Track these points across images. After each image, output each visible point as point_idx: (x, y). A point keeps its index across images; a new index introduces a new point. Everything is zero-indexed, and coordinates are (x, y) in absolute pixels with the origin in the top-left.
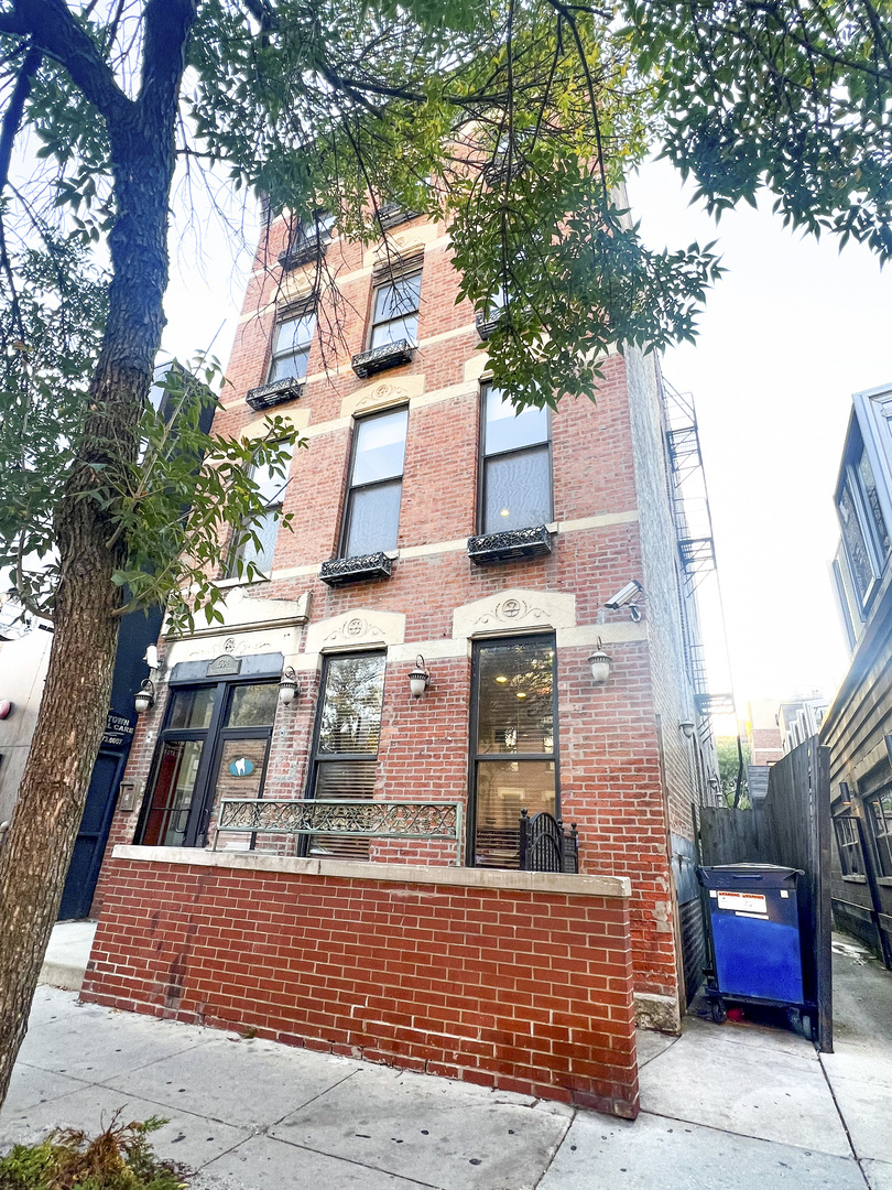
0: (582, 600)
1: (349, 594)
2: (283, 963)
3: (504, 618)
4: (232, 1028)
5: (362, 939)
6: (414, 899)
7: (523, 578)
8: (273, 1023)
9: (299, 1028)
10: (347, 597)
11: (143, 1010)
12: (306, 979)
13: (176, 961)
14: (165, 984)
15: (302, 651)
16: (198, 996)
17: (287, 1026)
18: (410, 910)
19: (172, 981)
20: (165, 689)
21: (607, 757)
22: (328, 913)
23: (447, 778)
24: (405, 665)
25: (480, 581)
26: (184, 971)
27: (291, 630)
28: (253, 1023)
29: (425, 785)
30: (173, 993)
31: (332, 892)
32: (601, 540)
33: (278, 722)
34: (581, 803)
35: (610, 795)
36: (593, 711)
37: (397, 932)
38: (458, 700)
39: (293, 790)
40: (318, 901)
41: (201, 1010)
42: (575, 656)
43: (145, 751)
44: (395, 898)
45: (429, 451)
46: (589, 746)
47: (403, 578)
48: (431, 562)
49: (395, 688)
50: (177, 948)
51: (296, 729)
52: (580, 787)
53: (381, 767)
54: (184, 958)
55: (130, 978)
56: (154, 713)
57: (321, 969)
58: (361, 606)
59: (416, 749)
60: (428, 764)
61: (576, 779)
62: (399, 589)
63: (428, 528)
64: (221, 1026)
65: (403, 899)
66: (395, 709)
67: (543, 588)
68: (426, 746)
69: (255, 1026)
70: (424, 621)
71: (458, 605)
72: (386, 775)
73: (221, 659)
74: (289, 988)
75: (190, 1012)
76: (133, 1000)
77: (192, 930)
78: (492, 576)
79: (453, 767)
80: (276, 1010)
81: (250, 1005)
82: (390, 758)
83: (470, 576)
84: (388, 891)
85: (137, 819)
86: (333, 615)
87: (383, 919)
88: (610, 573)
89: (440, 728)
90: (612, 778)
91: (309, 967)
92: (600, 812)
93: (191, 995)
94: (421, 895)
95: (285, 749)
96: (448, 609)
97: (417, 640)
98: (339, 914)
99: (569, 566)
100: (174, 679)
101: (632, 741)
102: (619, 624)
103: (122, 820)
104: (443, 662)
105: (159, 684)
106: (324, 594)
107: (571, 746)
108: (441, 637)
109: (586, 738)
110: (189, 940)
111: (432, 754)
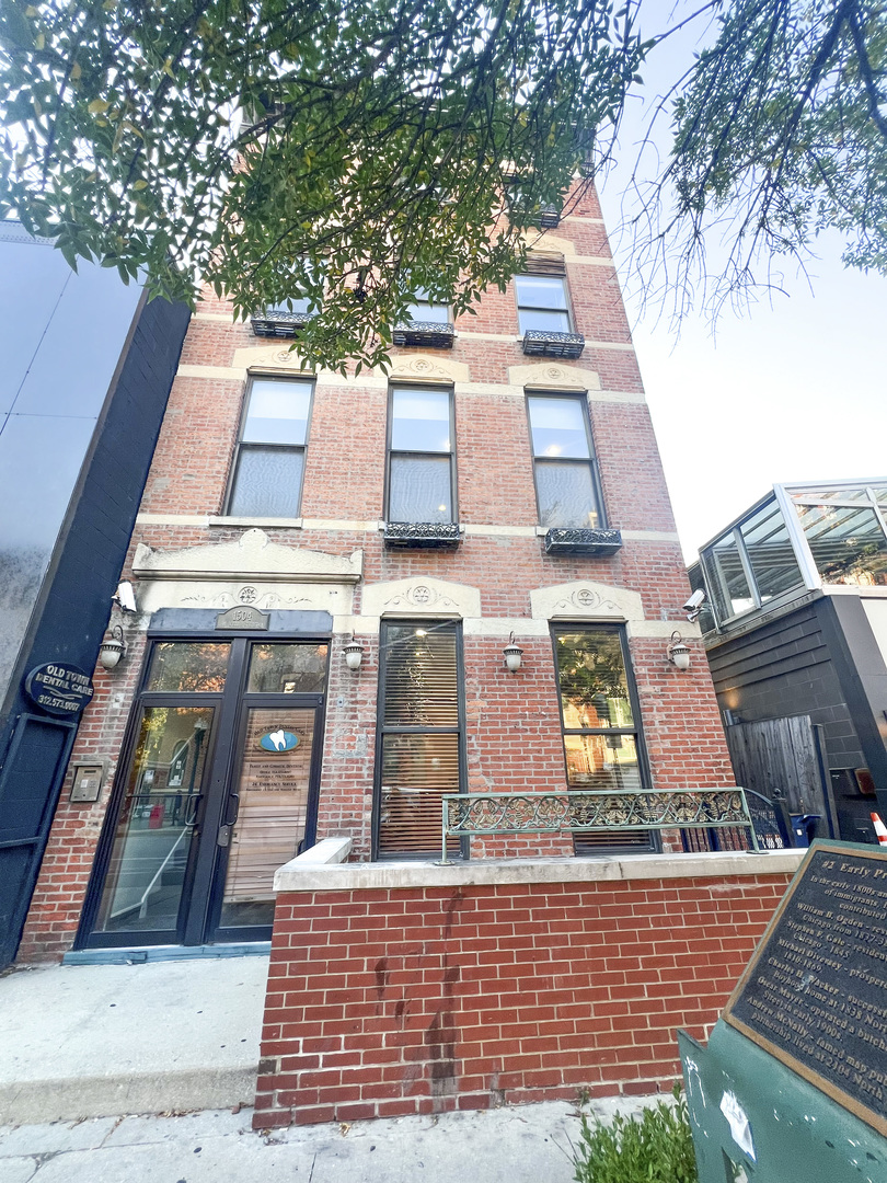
0: (646, 599)
1: (410, 559)
2: (602, 994)
3: (581, 606)
4: (552, 1096)
5: (693, 946)
6: (737, 893)
7: (593, 573)
8: (608, 1074)
9: (647, 1071)
10: (408, 561)
11: (391, 1112)
12: (637, 1007)
13: (435, 1024)
14: (423, 1063)
15: (357, 612)
16: (486, 1066)
17: (631, 1072)
18: (736, 905)
19: (435, 1053)
20: (141, 639)
21: (686, 732)
22: (644, 923)
23: (547, 751)
24: (486, 639)
25: (552, 568)
26: (453, 1036)
27: (339, 588)
28: (583, 1080)
29: (524, 759)
30: (442, 1073)
31: (641, 897)
32: (654, 551)
33: (333, 689)
34: (672, 772)
35: (694, 764)
36: (670, 693)
37: (730, 931)
38: (546, 677)
39: (364, 768)
40: (627, 911)
41: (496, 1084)
42: (648, 645)
43: (112, 719)
44: (716, 894)
45: (482, 438)
46: (671, 723)
47: (472, 553)
48: (500, 543)
49: (477, 660)
50: (431, 1006)
51: (359, 698)
52: (670, 758)
53: (473, 741)
54: (449, 1020)
55: (355, 1068)
56: (125, 670)
57: (653, 991)
58: (426, 574)
59: (509, 724)
60: (526, 738)
61: (665, 750)
62: (468, 563)
63: (491, 509)
64: (535, 1098)
65: (725, 894)
66: (480, 683)
67: (611, 584)
68: (520, 720)
69: (586, 1084)
70: (501, 598)
71: (535, 587)
72: (480, 749)
73: (235, 611)
74: (618, 1023)
75: (478, 1093)
76: (369, 1102)
77: (453, 975)
78: (563, 566)
79: (552, 741)
80: (609, 1056)
81: (571, 1059)
82: (481, 731)
83: (542, 562)
84: (707, 888)
85: (104, 812)
86: (392, 578)
87: (709, 919)
88: (665, 580)
89: (531, 703)
90: (694, 750)
91: (639, 992)
92: (689, 779)
93: (471, 1067)
94: (742, 887)
95: (347, 720)
96: (524, 590)
97: (495, 616)
98: (657, 922)
99: (631, 568)
100: (157, 627)
101: (703, 719)
102: (678, 622)
103: (75, 816)
104: (526, 640)
105: (129, 632)
106: (379, 555)
107: (657, 722)
108: (520, 616)
109: (667, 716)
110: (449, 990)
111: (528, 728)
